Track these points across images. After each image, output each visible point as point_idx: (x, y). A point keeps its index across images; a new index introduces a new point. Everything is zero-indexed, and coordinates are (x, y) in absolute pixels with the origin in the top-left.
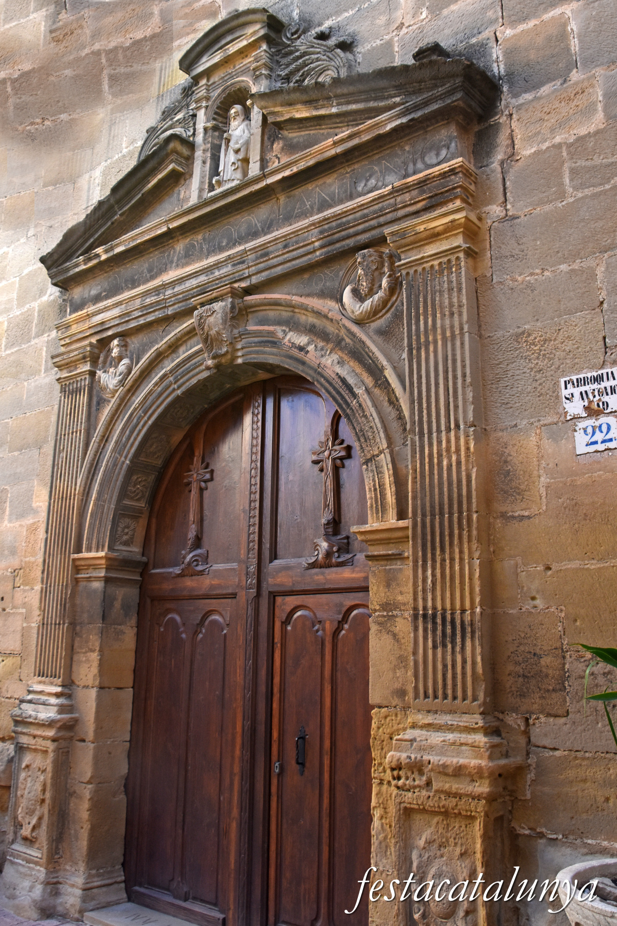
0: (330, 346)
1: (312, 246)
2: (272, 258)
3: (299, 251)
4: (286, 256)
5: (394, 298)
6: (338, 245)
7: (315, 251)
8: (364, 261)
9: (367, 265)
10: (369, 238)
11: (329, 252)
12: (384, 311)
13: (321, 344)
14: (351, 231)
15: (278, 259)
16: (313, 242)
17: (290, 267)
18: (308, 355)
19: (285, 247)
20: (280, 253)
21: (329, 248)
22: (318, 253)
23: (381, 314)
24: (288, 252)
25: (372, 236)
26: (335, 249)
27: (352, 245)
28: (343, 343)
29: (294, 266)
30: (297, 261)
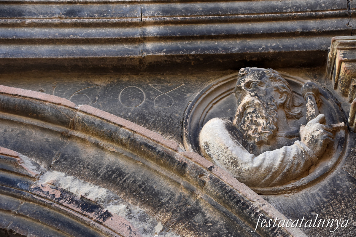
0: (163, 217)
1: (139, 30)
2: (30, 25)
3: (103, 30)
4: (67, 30)
5: (330, 163)
6: (200, 43)
7: (144, 39)
8: (261, 84)
9: (267, 93)
10: (277, 47)
11: (178, 50)
12: (305, 180)
13: (138, 209)
14: (238, 27)
15: (47, 30)
16: (143, 24)
17: (72, 53)
18: (108, 222)
19: (70, 14)
20: (57, 21)
21: (180, 44)
22: (149, 46)
23: (297, 184)
24: (75, 25)
25: (285, 47)
26: (196, 49)
27: (235, 50)
28: (198, 218)
29: (84, 52)
30: (94, 48)
